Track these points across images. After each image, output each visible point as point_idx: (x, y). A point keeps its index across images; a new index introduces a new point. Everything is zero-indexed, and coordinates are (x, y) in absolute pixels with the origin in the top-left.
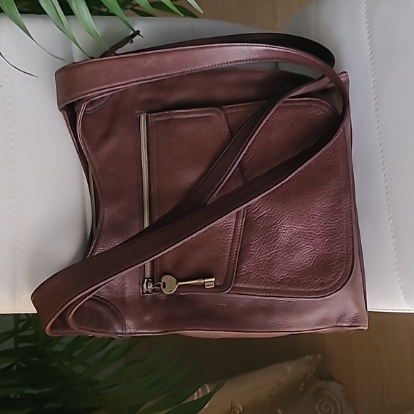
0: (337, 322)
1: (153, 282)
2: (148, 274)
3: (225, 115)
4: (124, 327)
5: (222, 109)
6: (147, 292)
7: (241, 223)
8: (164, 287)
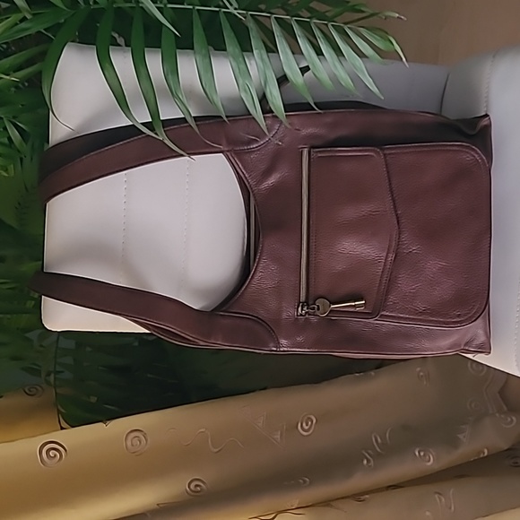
0: (465, 345)
1: (308, 305)
2: (303, 298)
3: (385, 155)
4: (278, 345)
5: (381, 149)
6: (301, 315)
7: (391, 257)
8: (318, 309)
